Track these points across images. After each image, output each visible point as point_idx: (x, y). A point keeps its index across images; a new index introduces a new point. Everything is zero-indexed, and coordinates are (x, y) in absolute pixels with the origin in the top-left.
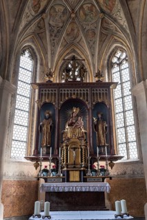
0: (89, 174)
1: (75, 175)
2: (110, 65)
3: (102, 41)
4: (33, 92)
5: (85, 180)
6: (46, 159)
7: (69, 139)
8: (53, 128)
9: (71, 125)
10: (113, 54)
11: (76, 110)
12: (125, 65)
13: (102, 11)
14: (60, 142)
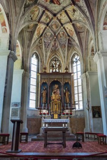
0: (62, 115)
1: (56, 116)
2: (72, 62)
3: (68, 50)
4: (38, 76)
5: (60, 118)
6: (44, 109)
7: (53, 100)
8: (47, 94)
9: (54, 93)
10: (74, 56)
11: (56, 86)
12: (79, 63)
13: (69, 36)
14: (50, 101)
